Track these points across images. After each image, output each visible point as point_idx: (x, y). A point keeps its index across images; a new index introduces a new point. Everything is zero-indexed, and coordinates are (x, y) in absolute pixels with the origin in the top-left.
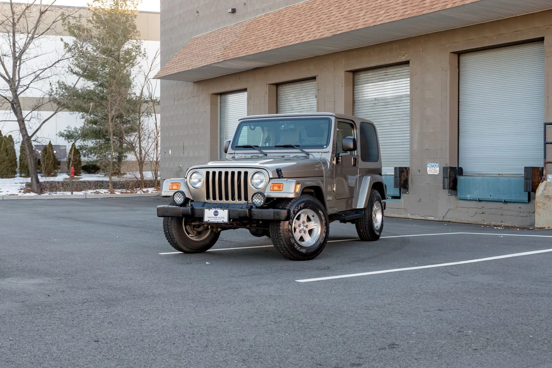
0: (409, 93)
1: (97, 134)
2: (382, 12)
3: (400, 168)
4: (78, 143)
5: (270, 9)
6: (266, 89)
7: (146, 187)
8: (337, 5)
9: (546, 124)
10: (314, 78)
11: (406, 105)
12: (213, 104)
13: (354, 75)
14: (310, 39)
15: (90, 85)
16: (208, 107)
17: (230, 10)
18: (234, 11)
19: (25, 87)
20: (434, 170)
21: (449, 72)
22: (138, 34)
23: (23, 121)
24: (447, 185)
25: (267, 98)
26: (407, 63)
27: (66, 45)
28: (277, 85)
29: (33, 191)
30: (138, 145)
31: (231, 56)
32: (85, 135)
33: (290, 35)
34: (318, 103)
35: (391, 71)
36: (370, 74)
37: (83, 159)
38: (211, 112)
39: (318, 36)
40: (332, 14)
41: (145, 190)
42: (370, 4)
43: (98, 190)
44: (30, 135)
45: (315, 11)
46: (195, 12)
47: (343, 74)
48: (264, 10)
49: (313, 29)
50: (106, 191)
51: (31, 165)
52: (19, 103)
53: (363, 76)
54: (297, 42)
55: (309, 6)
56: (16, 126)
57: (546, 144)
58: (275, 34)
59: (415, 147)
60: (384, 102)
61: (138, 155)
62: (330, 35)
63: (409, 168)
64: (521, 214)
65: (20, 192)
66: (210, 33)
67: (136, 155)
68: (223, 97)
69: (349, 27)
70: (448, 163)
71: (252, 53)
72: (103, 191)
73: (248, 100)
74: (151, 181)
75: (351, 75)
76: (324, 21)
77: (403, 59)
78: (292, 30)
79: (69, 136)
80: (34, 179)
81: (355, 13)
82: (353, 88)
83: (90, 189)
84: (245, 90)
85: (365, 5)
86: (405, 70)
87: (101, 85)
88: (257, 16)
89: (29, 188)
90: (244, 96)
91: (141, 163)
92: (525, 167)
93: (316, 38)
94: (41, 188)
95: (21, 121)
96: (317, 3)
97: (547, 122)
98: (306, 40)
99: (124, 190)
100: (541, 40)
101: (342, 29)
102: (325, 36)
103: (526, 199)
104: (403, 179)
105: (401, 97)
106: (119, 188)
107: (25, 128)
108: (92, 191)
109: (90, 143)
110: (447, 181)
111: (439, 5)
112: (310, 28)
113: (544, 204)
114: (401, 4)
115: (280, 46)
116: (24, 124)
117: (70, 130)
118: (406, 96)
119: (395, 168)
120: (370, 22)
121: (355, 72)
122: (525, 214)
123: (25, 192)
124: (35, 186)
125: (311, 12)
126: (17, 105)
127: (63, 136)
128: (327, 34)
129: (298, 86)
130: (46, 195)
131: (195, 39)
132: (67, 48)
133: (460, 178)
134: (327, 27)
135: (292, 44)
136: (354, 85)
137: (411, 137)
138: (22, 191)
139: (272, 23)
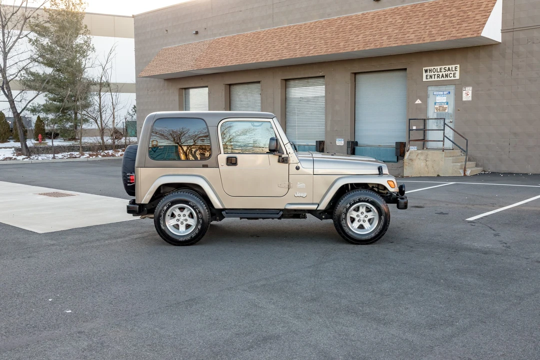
0: (324, 95)
1: (57, 109)
2: (312, 48)
3: (320, 141)
4: (42, 115)
5: (226, 34)
6: (223, 87)
7: (106, 150)
8: (277, 38)
9: (410, 120)
10: (259, 82)
11: (322, 103)
12: (180, 95)
13: (286, 82)
14: (264, 61)
15: (49, 71)
16: (177, 98)
17: (195, 32)
18: (197, 33)
19: (15, 76)
20: (340, 142)
21: (350, 84)
22: (88, 32)
23: (13, 102)
24: (349, 152)
25: (224, 93)
26: (323, 77)
27: (30, 40)
28: (230, 85)
29: (23, 154)
30: (99, 119)
31: (203, 66)
32: (47, 109)
33: (247, 56)
34: (262, 99)
35: (311, 81)
36: (297, 81)
37: (46, 128)
38: (179, 100)
39: (269, 59)
40: (276, 44)
41: (106, 152)
42: (302, 41)
43: (72, 153)
44: (19, 112)
45: (262, 40)
46: (165, 31)
47: (279, 81)
48: (220, 35)
49: (264, 54)
50: (78, 153)
51: (21, 134)
52: (10, 88)
53: (292, 83)
54: (254, 62)
55: (256, 36)
56: (8, 105)
57: (410, 130)
58: (235, 54)
59: (329, 129)
60: (308, 100)
61: (100, 126)
62: (277, 59)
63: (324, 141)
64: (393, 169)
65: (14, 155)
66: (178, 47)
67: (99, 127)
68: (187, 90)
69: (291, 55)
70: (349, 138)
71: (220, 66)
72: (76, 154)
73: (209, 94)
74: (110, 145)
75: (284, 81)
76: (271, 49)
77: (321, 74)
78: (248, 52)
79: (34, 110)
80: (24, 146)
81: (293, 46)
82: (286, 90)
83: (65, 152)
84: (207, 87)
85: (298, 41)
86: (321, 80)
87: (58, 70)
88: (216, 38)
89: (19, 151)
90: (206, 90)
91: (102, 131)
92: (396, 143)
93: (268, 60)
94: (29, 152)
95: (12, 102)
96: (262, 35)
97: (410, 118)
98: (260, 61)
99: (91, 153)
100: (405, 69)
101: (285, 56)
102: (274, 60)
103: (396, 160)
104: (321, 148)
105: (318, 97)
106: (86, 151)
107: (15, 107)
108: (66, 153)
109: (51, 116)
110: (349, 149)
111: (349, 48)
112: (261, 52)
113: (409, 164)
114: (324, 44)
115: (241, 63)
116: (14, 104)
117: (34, 105)
118: (322, 97)
119: (317, 142)
120: (305, 54)
121: (286, 80)
122: (395, 169)
123: (17, 156)
124: (24, 151)
125: (259, 41)
126: (8, 90)
127: (29, 111)
128: (275, 59)
129: (246, 86)
130: (34, 157)
131: (166, 50)
132: (32, 43)
133: (357, 148)
134: (274, 53)
135: (250, 62)
136: (286, 88)
137: (326, 122)
138: (15, 154)
139: (229, 45)
